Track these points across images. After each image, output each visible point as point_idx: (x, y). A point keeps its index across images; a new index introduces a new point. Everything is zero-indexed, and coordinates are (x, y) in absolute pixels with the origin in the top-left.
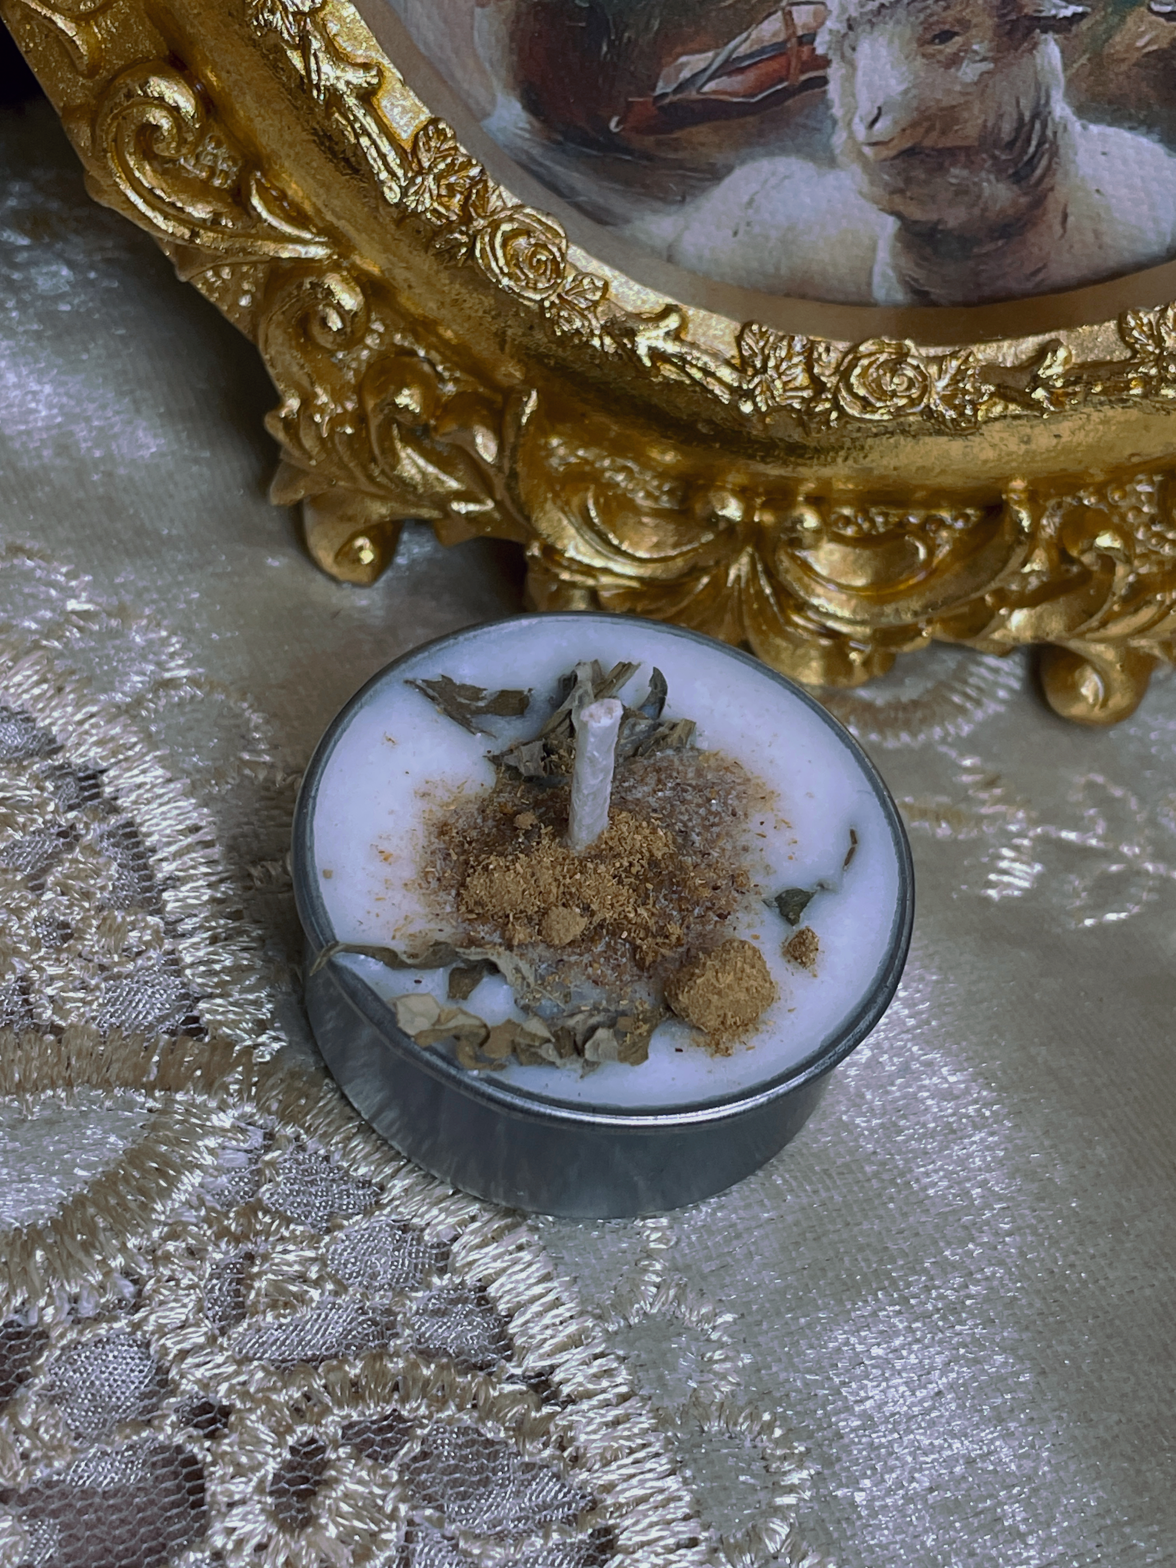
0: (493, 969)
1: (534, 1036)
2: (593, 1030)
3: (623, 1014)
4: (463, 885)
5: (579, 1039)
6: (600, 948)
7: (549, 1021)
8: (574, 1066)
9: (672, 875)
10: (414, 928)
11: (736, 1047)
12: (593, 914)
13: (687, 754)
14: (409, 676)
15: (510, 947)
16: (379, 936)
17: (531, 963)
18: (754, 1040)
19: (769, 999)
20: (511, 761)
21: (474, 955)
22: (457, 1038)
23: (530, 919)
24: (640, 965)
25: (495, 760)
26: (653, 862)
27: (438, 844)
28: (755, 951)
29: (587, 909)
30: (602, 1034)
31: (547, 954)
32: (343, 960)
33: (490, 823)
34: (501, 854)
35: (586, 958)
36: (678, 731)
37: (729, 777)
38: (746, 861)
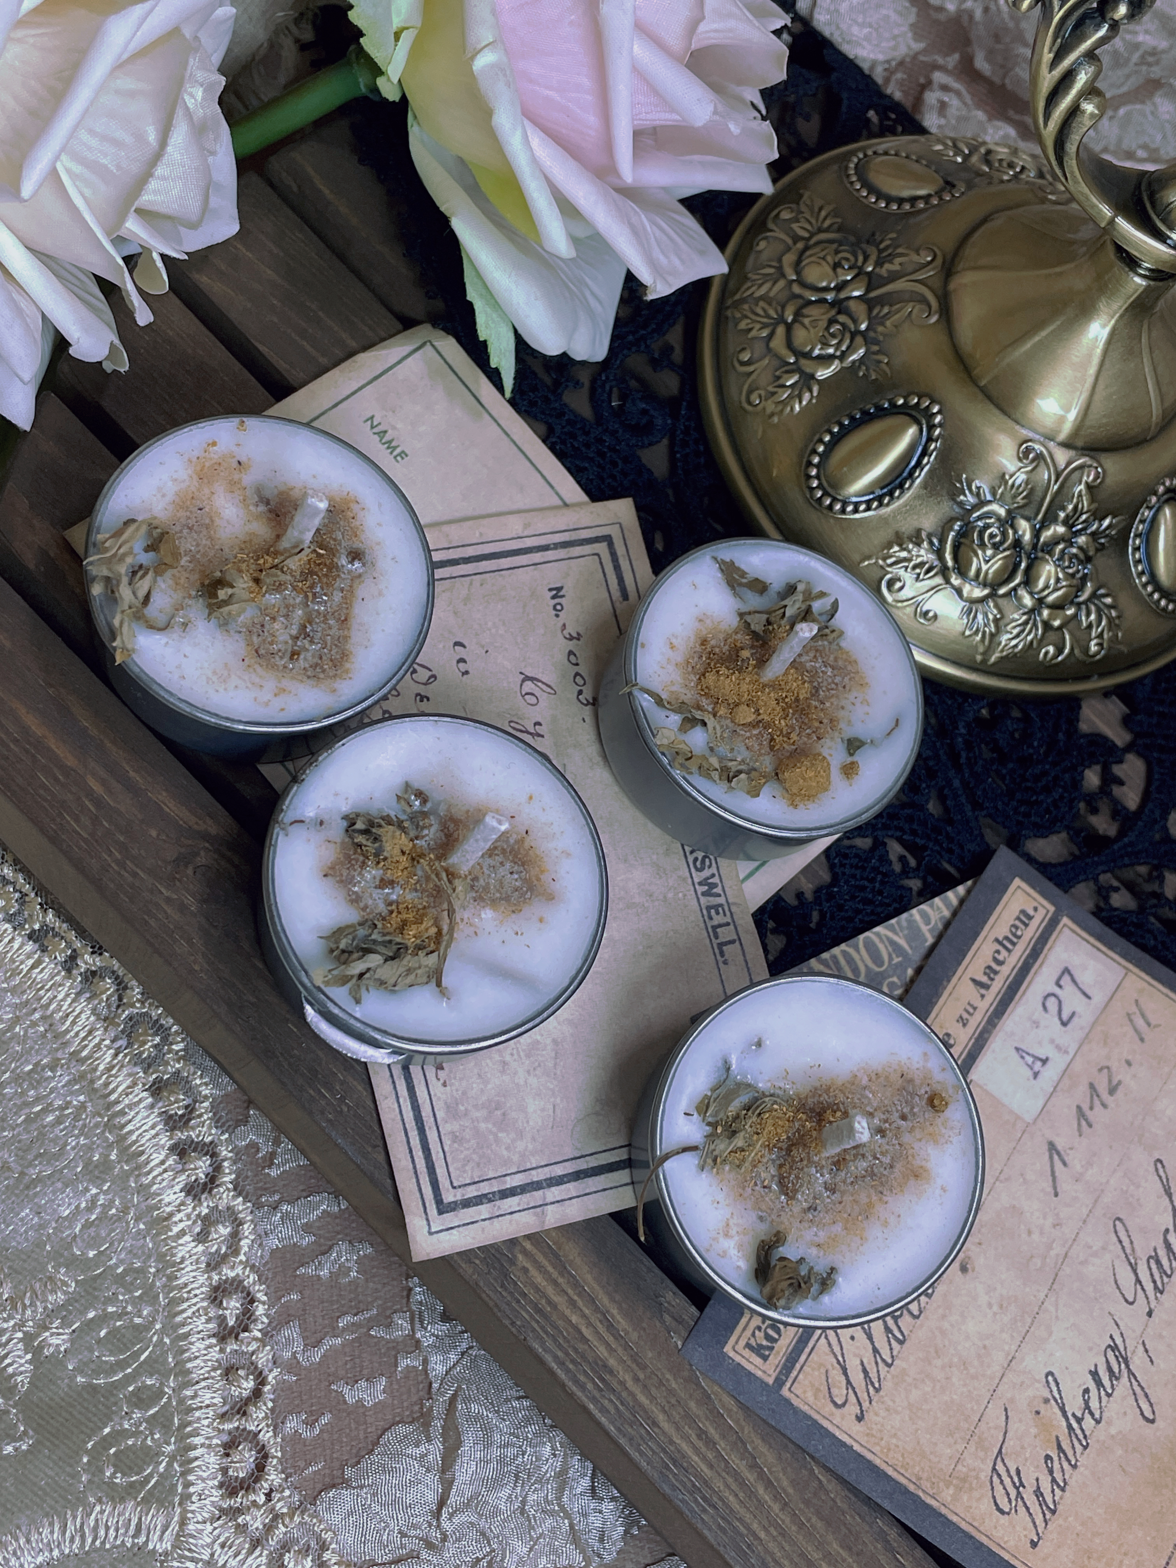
0: (704, 724)
1: (711, 765)
2: (740, 772)
3: (755, 770)
4: (704, 675)
5: (731, 774)
6: (755, 732)
7: (721, 759)
8: (725, 785)
9: (803, 709)
10: (674, 689)
11: (801, 806)
12: (759, 714)
13: (834, 646)
14: (714, 554)
15: (715, 715)
16: (657, 687)
17: (722, 727)
18: (811, 805)
19: (826, 790)
20: (748, 618)
21: (698, 715)
22: (677, 753)
23: (729, 704)
24: (772, 748)
25: (741, 615)
26: (797, 700)
27: (698, 649)
28: (829, 764)
29: (757, 711)
30: (743, 776)
31: (731, 725)
32: (636, 693)
33: (727, 647)
34: (728, 668)
35: (748, 734)
36: (835, 635)
37: (849, 668)
38: (841, 714)
